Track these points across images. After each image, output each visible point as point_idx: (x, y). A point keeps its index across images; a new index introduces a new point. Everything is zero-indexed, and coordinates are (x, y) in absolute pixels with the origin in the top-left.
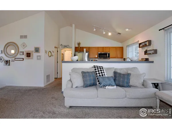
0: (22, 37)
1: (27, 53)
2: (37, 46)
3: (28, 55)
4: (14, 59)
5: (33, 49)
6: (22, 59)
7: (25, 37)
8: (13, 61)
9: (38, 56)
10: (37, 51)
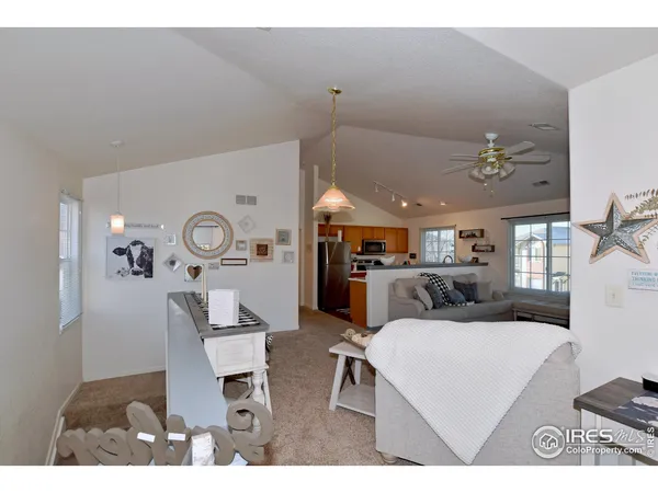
0: (241, 199)
1: (259, 246)
2: (283, 227)
3: (262, 250)
4: (218, 260)
5: (273, 236)
6: (244, 262)
7: (252, 200)
8: (213, 267)
9: (286, 253)
10: (283, 240)
